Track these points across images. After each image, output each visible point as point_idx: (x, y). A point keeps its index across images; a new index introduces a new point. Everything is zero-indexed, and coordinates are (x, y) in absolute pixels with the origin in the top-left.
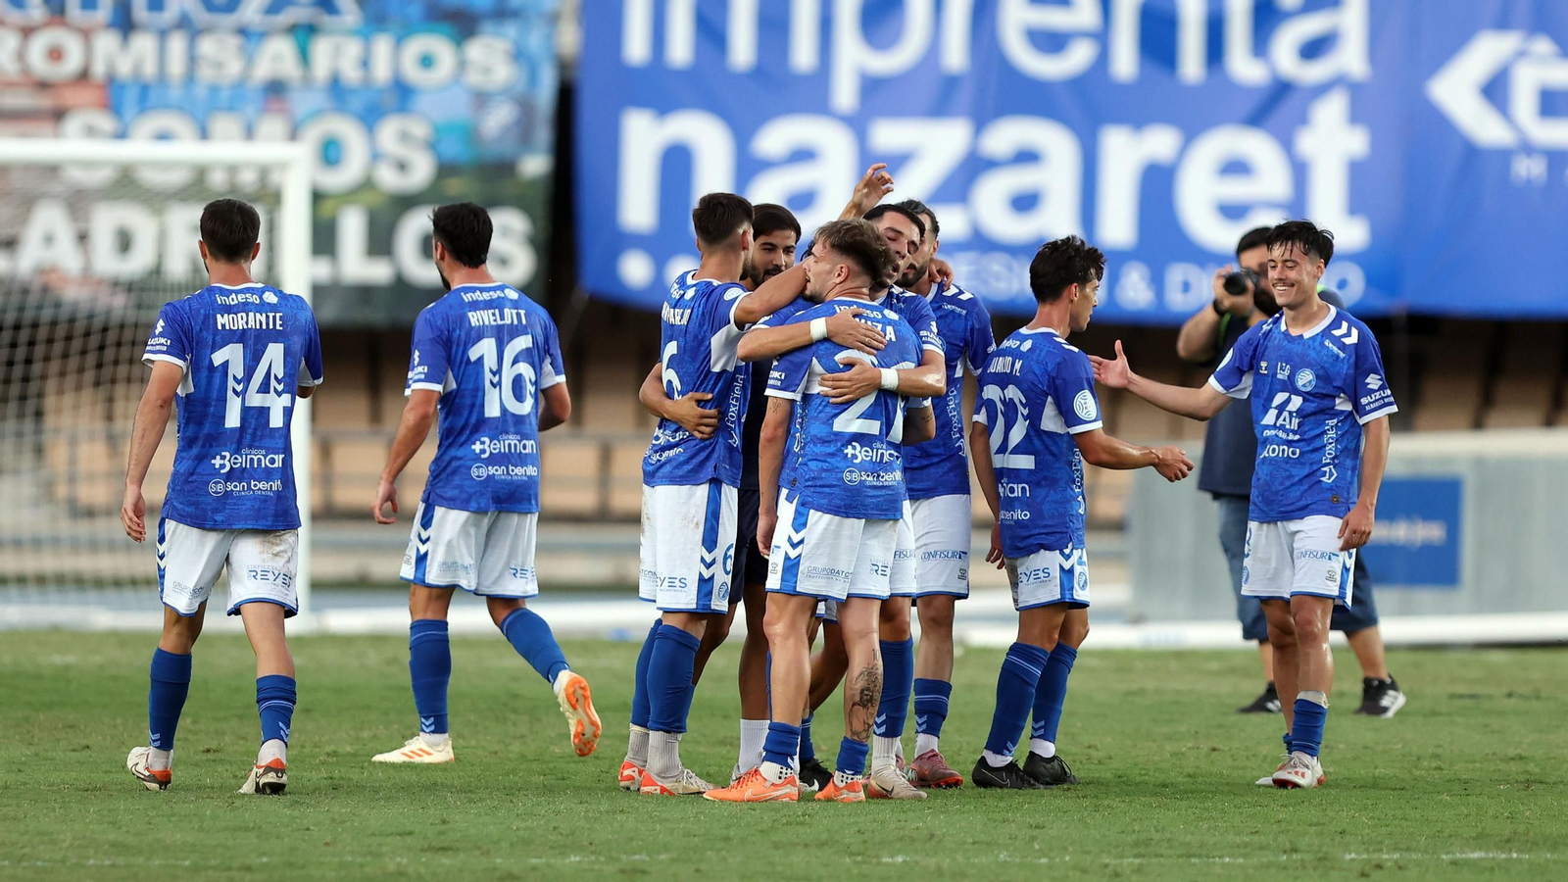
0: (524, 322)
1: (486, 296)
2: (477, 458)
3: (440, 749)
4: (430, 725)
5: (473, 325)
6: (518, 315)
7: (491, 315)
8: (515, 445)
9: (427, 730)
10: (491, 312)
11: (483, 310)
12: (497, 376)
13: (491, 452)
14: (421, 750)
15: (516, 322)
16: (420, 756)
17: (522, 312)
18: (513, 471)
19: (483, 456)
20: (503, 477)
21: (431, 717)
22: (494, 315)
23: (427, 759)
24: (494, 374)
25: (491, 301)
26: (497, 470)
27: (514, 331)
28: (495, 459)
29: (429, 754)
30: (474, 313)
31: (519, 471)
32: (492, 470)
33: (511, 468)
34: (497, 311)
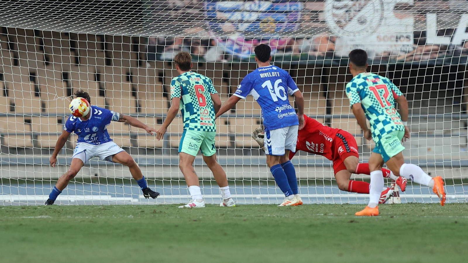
0: (279, 76)
1: (266, 69)
2: (278, 113)
3: (293, 200)
4: (288, 193)
5: (262, 77)
6: (277, 74)
7: (268, 74)
8: (287, 107)
9: (287, 196)
10: (267, 73)
11: (265, 73)
12: (273, 90)
13: (281, 110)
14: (287, 202)
15: (276, 76)
16: (288, 204)
17: (278, 73)
18: (290, 114)
19: (280, 112)
20: (288, 116)
21: (287, 191)
22: (269, 74)
23: (290, 204)
24: (272, 90)
25: (268, 70)
26: (285, 115)
27: (276, 78)
28: (283, 112)
29: (290, 202)
30: (262, 74)
31: (291, 113)
32: (284, 115)
33: (289, 113)
34: (270, 73)
